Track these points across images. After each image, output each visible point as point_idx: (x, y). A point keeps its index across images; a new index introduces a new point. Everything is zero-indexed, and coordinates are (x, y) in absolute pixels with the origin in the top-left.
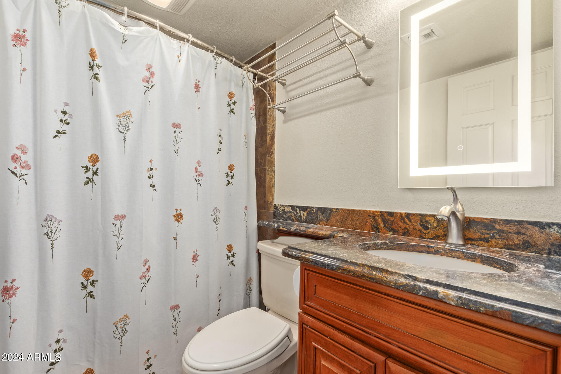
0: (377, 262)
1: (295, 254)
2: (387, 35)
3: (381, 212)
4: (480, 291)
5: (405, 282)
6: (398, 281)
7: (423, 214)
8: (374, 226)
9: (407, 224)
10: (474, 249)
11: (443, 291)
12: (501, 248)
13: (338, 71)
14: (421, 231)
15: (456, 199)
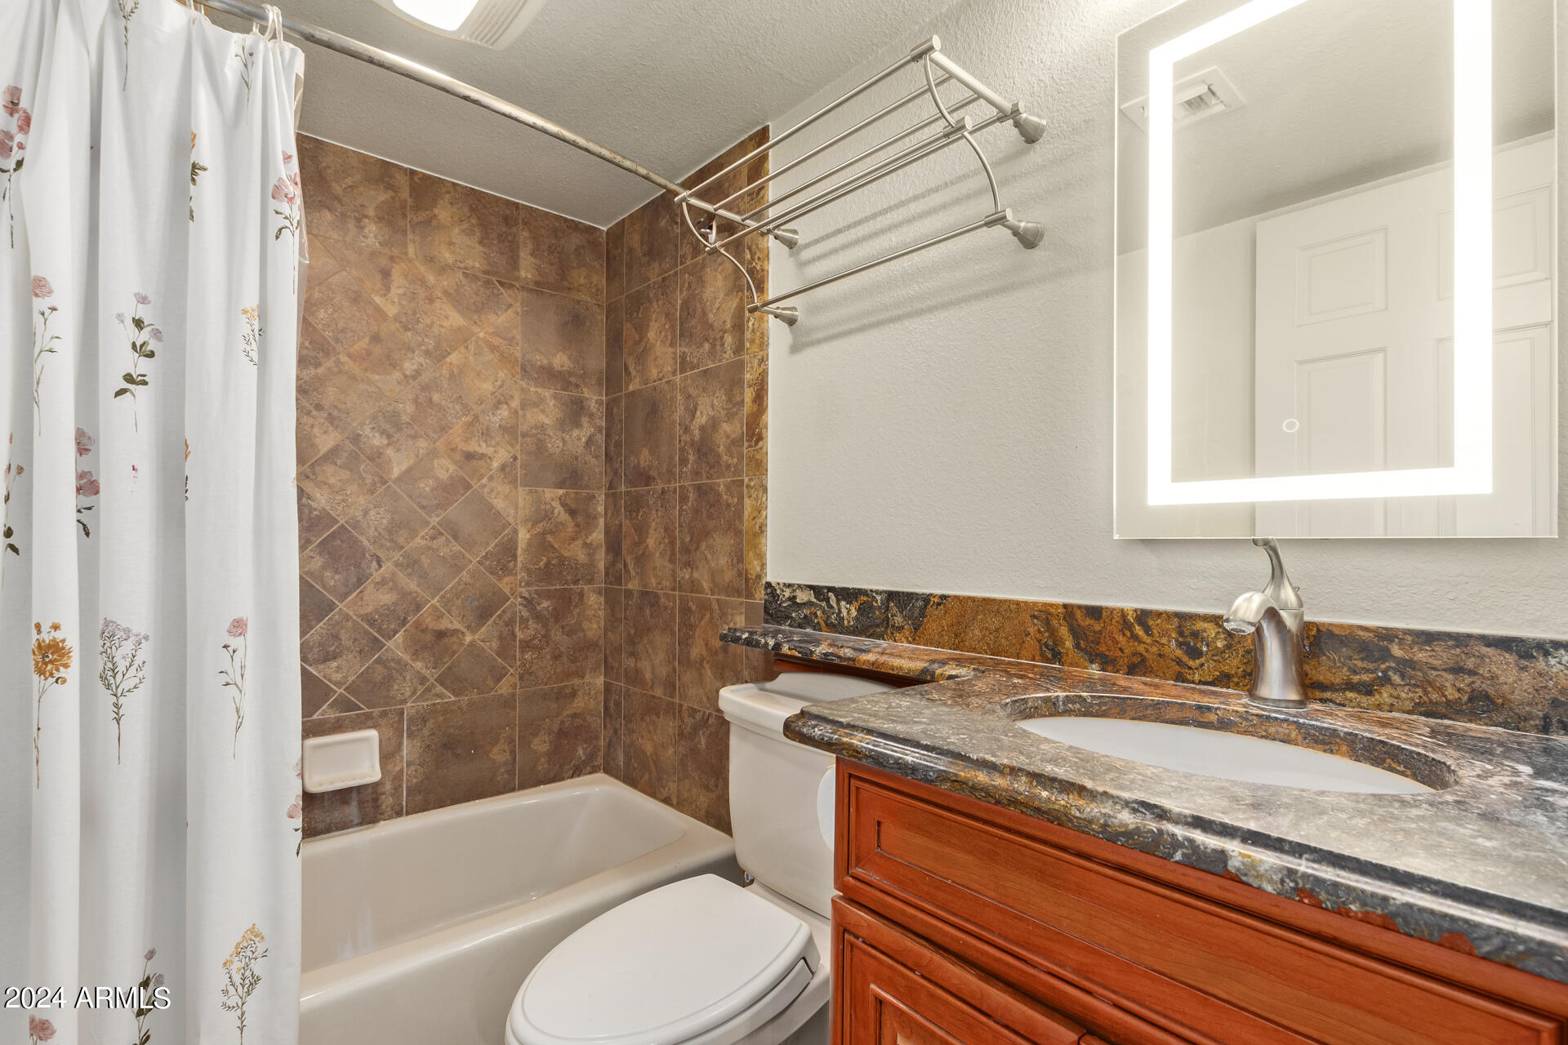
0: (1053, 761)
1: (819, 732)
2: (1080, 104)
3: (1065, 606)
4: (1347, 853)
5: (1132, 823)
6: (1113, 820)
7: (1185, 613)
8: (1046, 645)
9: (1141, 642)
10: (1331, 714)
11: (1242, 851)
12: (1409, 712)
13: (943, 207)
14: (1179, 662)
15: (1278, 572)
